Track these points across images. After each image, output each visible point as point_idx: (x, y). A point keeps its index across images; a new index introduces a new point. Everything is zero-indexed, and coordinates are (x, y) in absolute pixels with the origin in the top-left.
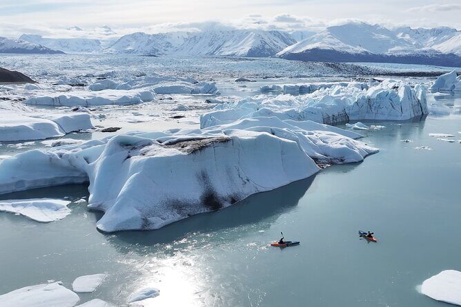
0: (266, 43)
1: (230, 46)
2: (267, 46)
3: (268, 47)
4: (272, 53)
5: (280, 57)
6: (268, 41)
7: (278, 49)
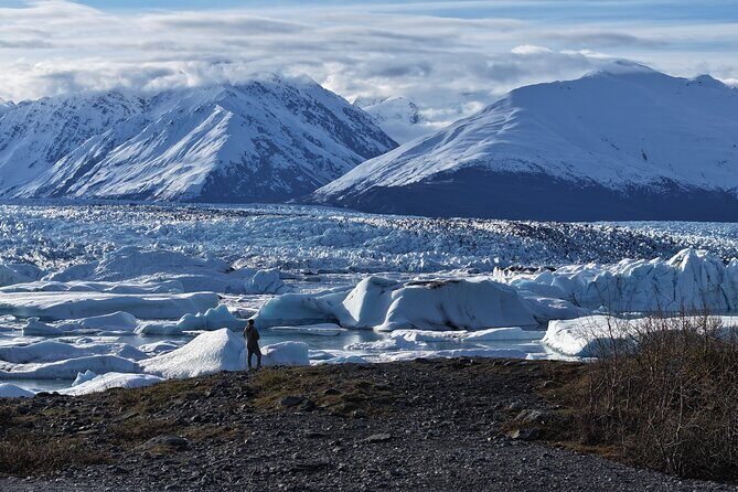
0: (274, 149)
1: (131, 161)
2: (278, 161)
3: (285, 165)
4: (300, 189)
5: (333, 202)
6: (282, 141)
7: (325, 173)
